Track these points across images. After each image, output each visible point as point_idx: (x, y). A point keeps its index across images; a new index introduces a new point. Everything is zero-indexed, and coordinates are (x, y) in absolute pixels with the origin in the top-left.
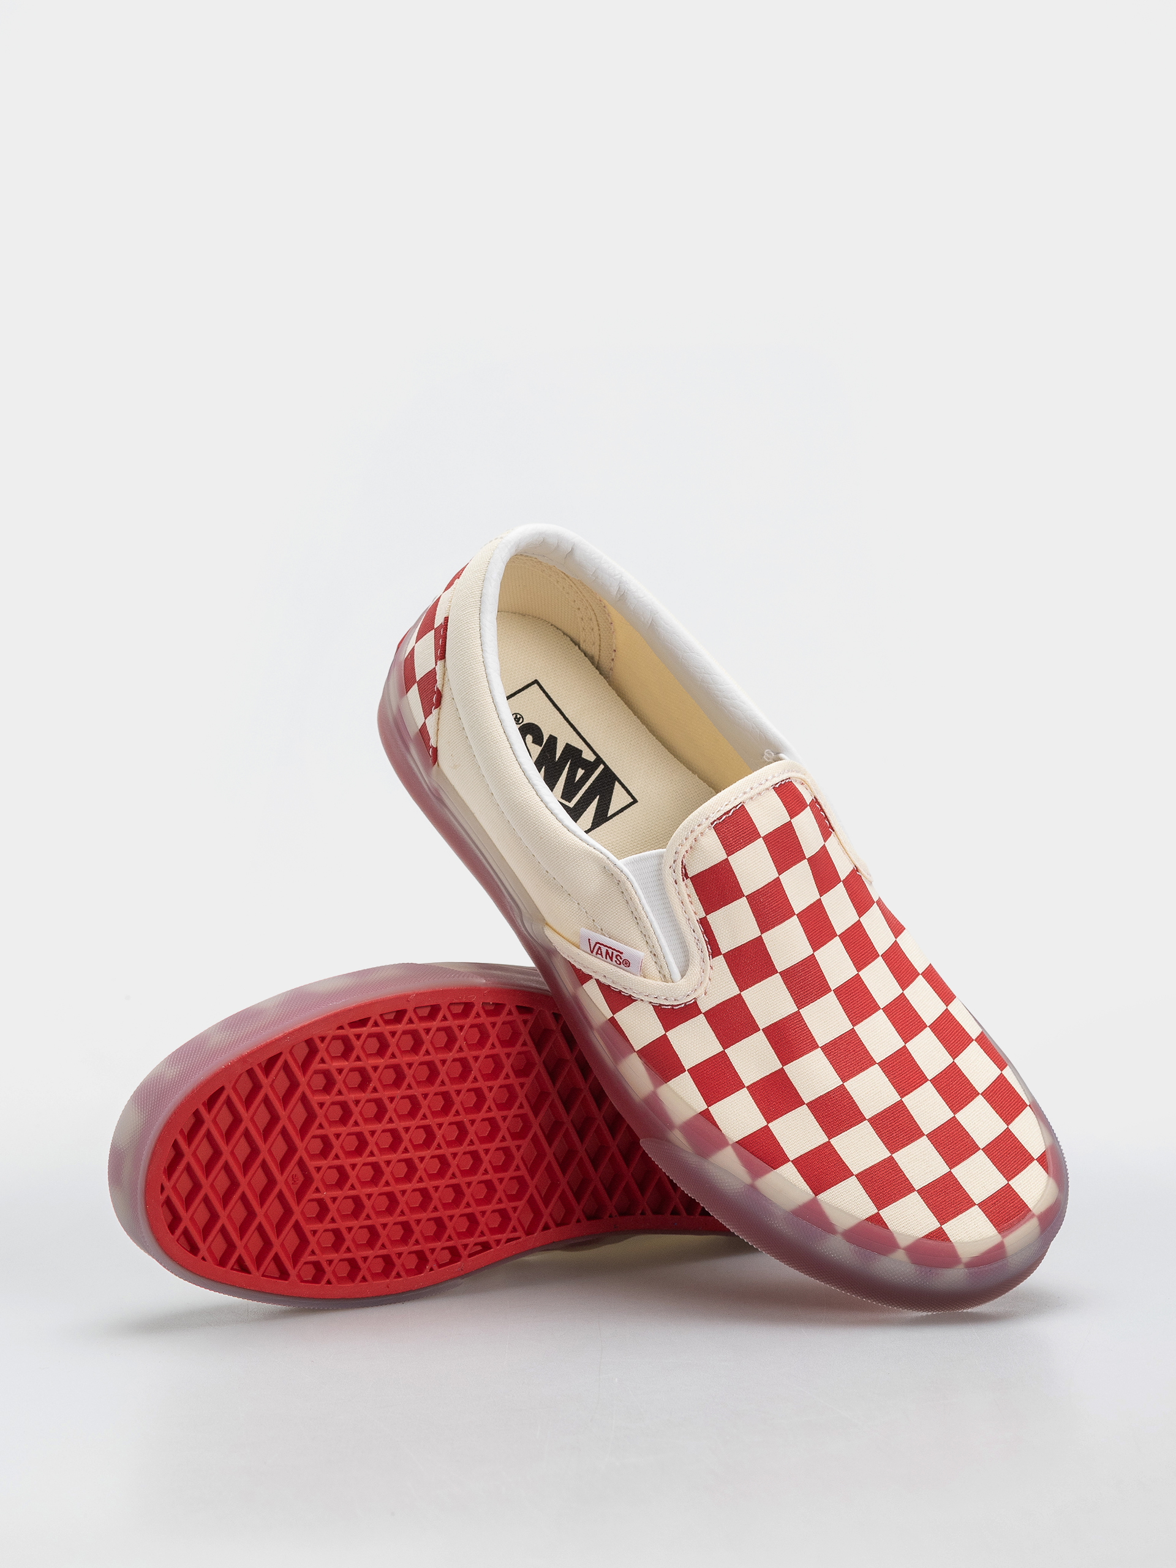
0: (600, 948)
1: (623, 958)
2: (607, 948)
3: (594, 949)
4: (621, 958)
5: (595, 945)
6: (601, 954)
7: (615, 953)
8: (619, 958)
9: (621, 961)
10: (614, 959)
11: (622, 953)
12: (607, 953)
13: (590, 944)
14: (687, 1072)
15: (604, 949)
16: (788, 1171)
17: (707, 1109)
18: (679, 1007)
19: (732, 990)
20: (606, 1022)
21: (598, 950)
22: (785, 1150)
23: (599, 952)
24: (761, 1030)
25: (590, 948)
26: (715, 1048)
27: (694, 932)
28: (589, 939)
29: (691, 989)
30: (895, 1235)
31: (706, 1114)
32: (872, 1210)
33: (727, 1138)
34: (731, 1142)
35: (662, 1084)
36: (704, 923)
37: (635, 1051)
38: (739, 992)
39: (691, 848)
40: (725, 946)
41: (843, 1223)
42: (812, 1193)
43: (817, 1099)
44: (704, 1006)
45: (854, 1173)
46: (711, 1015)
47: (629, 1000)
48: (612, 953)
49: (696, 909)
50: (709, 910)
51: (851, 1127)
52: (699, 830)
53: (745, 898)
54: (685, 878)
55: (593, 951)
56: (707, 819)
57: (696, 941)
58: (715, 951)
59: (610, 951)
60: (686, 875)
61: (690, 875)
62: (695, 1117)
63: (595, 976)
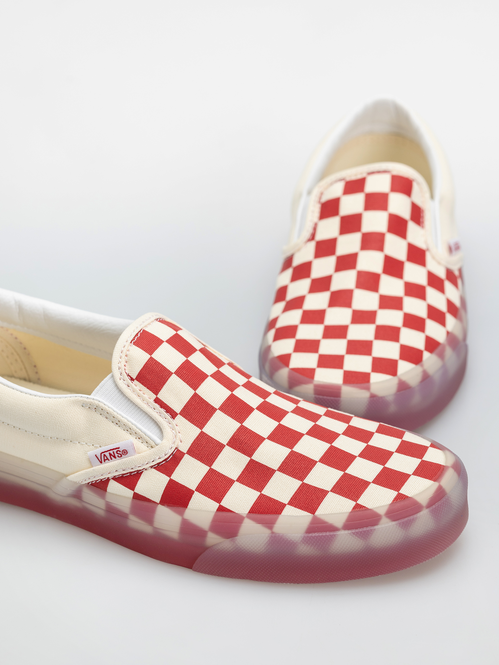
0: (105, 455)
1: (121, 450)
2: (109, 452)
3: (101, 459)
4: (120, 451)
5: (101, 455)
6: (107, 459)
7: (115, 451)
8: (118, 452)
9: (121, 453)
10: (116, 455)
11: (119, 448)
12: (110, 454)
13: (98, 458)
14: (195, 492)
15: (107, 454)
16: (289, 511)
17: (220, 505)
18: (170, 459)
19: (195, 431)
20: (132, 500)
21: (104, 458)
22: (280, 500)
23: (106, 458)
24: (226, 446)
25: (99, 460)
26: (204, 469)
27: (155, 409)
28: (96, 455)
29: (171, 443)
30: (375, 510)
31: (221, 509)
32: (353, 504)
33: (241, 514)
34: (245, 516)
35: (185, 509)
36: (157, 401)
37: (158, 504)
38: (201, 430)
39: (126, 362)
40: (178, 408)
41: (339, 522)
42: (310, 514)
43: (281, 465)
44: (184, 448)
45: (329, 490)
46: (191, 452)
47: (138, 474)
48: (113, 452)
49: (149, 395)
50: (156, 392)
51: (311, 469)
52: (125, 350)
53: (174, 375)
54: (132, 381)
55: (102, 461)
56: (127, 341)
57: (159, 414)
58: (173, 415)
59: (111, 452)
60: (132, 379)
61: (134, 378)
62: (215, 516)
63: (110, 476)
